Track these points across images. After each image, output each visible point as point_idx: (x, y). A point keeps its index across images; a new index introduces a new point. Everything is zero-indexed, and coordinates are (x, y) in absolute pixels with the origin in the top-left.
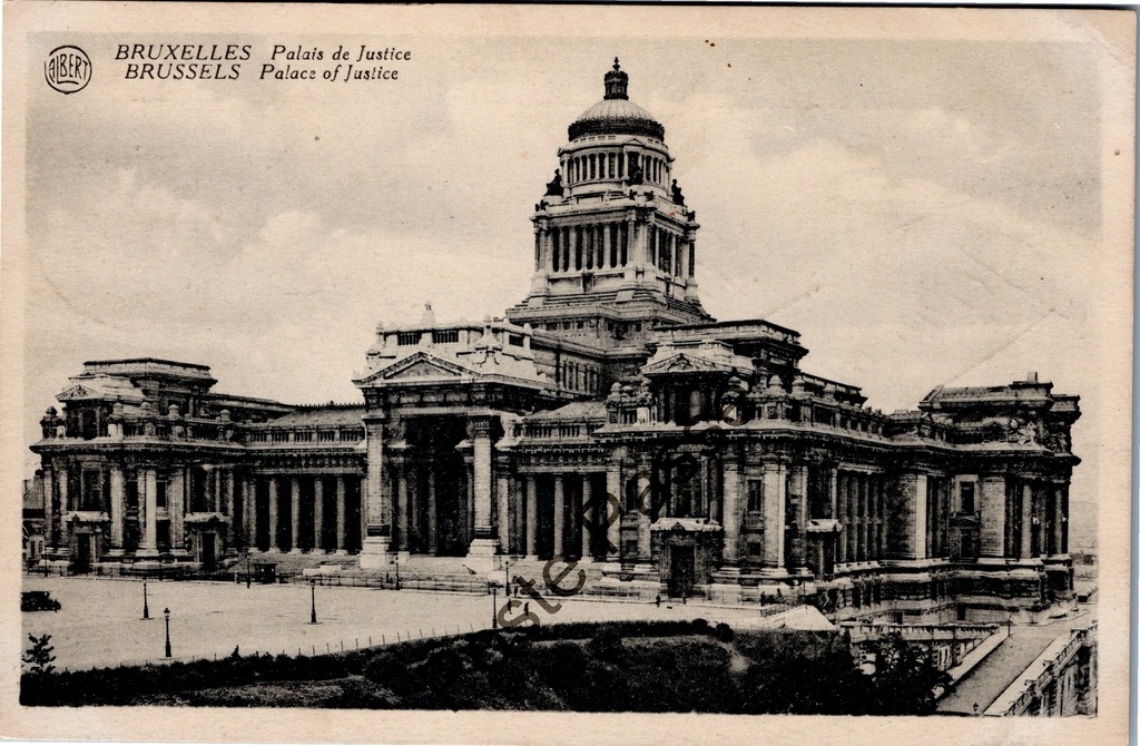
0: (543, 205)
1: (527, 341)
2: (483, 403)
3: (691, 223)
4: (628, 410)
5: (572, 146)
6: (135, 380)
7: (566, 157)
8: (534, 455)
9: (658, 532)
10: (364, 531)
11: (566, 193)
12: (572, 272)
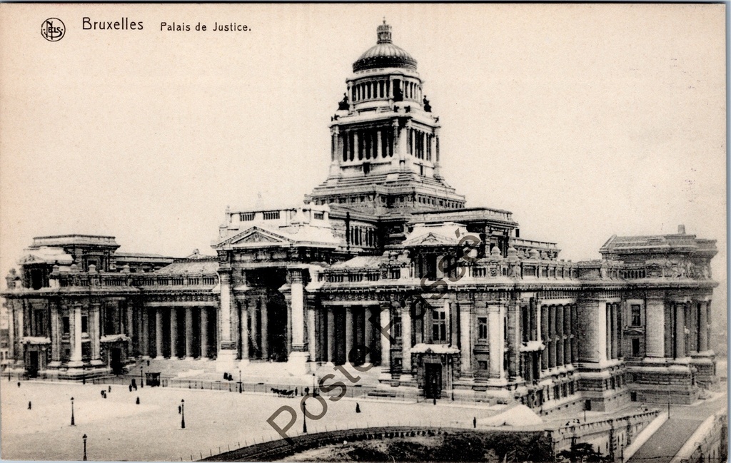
0: (336, 117)
1: (326, 215)
2: (297, 260)
3: (437, 124)
4: (394, 269)
5: (355, 76)
6: (67, 248)
7: (351, 84)
8: (332, 294)
9: (416, 354)
10: (219, 346)
11: (351, 108)
12: (356, 161)
